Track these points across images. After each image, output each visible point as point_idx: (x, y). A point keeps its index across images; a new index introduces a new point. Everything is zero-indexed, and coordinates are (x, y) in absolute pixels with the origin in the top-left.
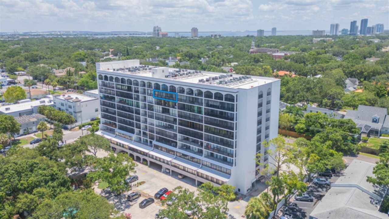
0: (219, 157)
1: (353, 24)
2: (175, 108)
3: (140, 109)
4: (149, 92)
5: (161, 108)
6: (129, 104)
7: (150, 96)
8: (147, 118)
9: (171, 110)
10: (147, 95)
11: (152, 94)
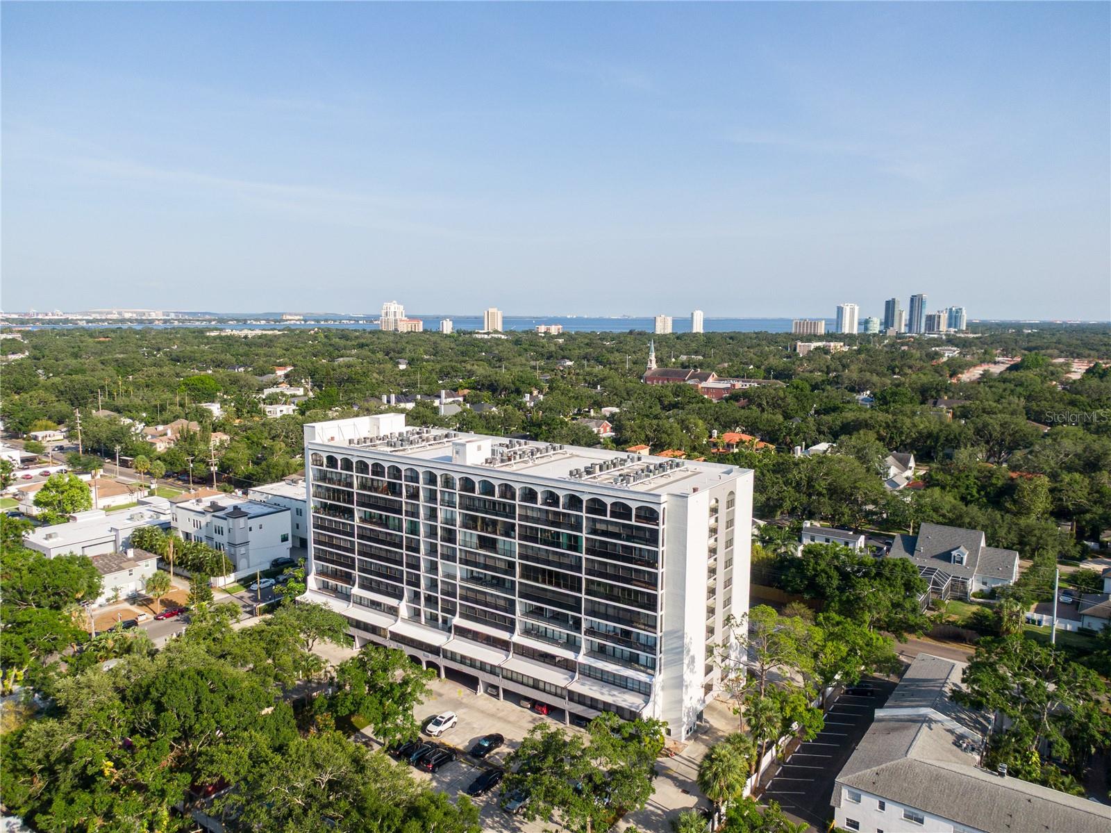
0: (618, 654)
1: (890, 306)
2: (511, 537)
3: (421, 538)
4: (446, 497)
5: (474, 536)
6: (391, 526)
7: (448, 506)
8: (439, 560)
9: (501, 542)
10: (441, 505)
11: (453, 502)
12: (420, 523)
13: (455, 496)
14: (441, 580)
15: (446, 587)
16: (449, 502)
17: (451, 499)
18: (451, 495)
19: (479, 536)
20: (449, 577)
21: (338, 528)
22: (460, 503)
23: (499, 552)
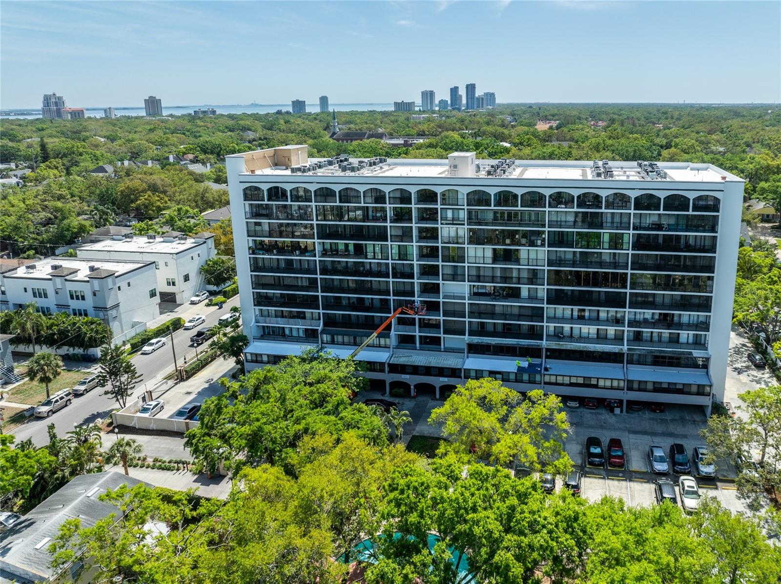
1: (454, 91)
2: (537, 246)
3: (415, 263)
4: (450, 214)
5: (488, 251)
6: (370, 255)
7: (453, 224)
8: (441, 282)
9: (524, 252)
10: (442, 224)
11: (458, 219)
12: (414, 247)
13: (461, 212)
14: (443, 302)
15: (450, 308)
16: (453, 219)
17: (456, 216)
18: (456, 211)
19: (494, 250)
20: (454, 297)
21: (289, 266)
22: (469, 218)
23: (522, 262)
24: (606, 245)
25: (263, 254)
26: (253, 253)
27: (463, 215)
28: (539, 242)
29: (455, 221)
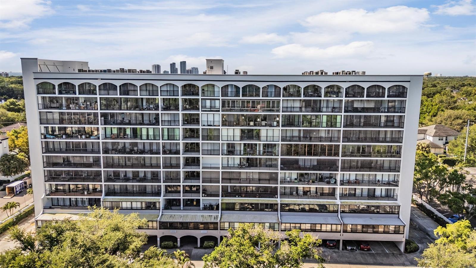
1: (173, 65)
2: (273, 126)
3: (181, 142)
4: (208, 103)
5: (237, 131)
6: (144, 137)
7: (211, 111)
8: (201, 156)
9: (263, 132)
10: (202, 111)
11: (215, 107)
12: (180, 130)
13: (217, 102)
14: (202, 171)
15: (207, 176)
16: (211, 107)
17: (213, 105)
18: (213, 101)
19: (242, 130)
20: (211, 168)
21: (77, 148)
22: (223, 106)
23: (262, 138)
24: (324, 124)
25: (53, 138)
26: (45, 138)
27: (218, 104)
28: (275, 123)
29: (212, 109)
